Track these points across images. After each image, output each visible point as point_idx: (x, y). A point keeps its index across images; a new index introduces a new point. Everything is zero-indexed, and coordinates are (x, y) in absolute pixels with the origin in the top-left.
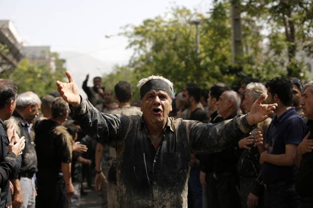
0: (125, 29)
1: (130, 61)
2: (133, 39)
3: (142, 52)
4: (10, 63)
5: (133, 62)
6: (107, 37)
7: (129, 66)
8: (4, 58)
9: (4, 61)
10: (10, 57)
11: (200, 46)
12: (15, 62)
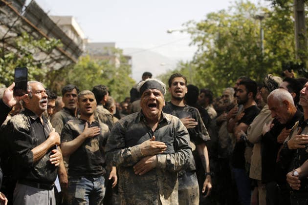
0: (187, 26)
1: (194, 58)
2: (196, 36)
3: (205, 48)
4: (69, 59)
5: (196, 58)
6: (169, 32)
7: (192, 62)
8: (63, 54)
9: (62, 57)
10: (68, 53)
11: (264, 41)
12: (73, 58)
